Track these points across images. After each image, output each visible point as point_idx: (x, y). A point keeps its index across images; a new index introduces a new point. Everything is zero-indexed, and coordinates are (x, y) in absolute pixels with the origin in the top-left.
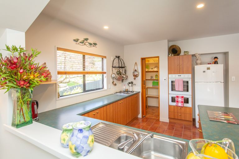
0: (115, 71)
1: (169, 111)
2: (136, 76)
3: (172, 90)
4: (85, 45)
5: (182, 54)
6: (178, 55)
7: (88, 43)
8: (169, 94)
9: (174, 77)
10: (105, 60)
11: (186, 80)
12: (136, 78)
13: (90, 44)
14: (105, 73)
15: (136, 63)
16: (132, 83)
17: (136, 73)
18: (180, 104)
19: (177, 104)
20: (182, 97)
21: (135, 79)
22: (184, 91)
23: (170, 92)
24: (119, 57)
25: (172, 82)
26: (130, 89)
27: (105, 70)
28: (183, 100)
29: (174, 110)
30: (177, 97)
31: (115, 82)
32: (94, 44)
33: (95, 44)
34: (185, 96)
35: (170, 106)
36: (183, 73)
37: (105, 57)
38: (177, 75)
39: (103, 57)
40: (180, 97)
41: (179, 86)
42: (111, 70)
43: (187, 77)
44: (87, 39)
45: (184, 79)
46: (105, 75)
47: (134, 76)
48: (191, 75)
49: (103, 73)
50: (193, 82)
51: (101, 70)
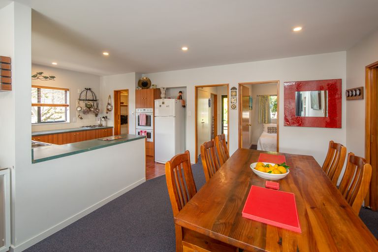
0: (83, 104)
2: (109, 110)
3: (139, 125)
4: (38, 78)
5: (151, 87)
6: (147, 88)
7: (43, 77)
8: (136, 129)
9: (140, 111)
10: (68, 93)
11: (149, 114)
12: (109, 112)
13: (46, 78)
14: (68, 106)
15: (110, 96)
17: (109, 107)
20: (145, 132)
21: (107, 113)
22: (147, 125)
23: (138, 127)
24: (89, 89)
25: (139, 116)
26: (104, 124)
27: (68, 103)
28: (146, 135)
30: (142, 132)
31: (82, 115)
32: (50, 77)
33: (53, 77)
34: (148, 131)
36: (147, 108)
37: (68, 90)
38: (143, 109)
39: (66, 90)
41: (143, 121)
42: (77, 103)
43: (149, 111)
44: (41, 73)
45: (147, 114)
46: (68, 108)
47: (107, 110)
48: (152, 109)
49: (66, 106)
50: (154, 116)
51: (64, 103)
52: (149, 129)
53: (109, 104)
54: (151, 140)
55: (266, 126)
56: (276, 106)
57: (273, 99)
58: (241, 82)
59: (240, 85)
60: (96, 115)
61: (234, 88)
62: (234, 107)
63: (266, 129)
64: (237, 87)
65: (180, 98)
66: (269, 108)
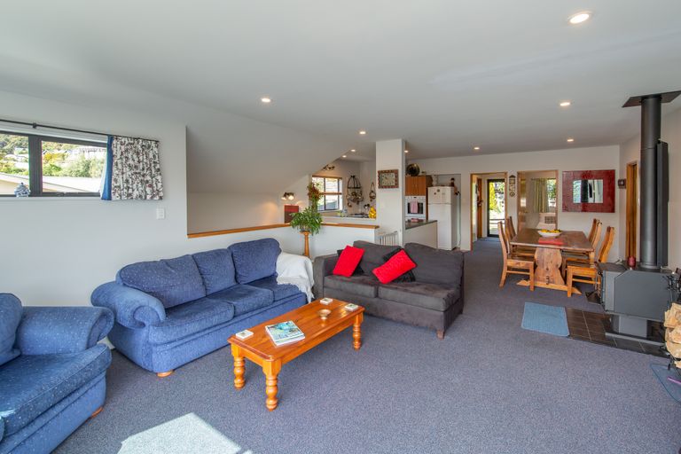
0: (350, 192)
3: (409, 212)
5: (420, 174)
6: (416, 175)
9: (410, 199)
10: (340, 181)
11: (421, 202)
14: (341, 194)
15: (373, 184)
16: (368, 205)
20: (417, 219)
22: (418, 213)
23: (407, 215)
24: (354, 177)
25: (409, 204)
26: (367, 212)
27: (341, 191)
31: (351, 203)
32: (332, 167)
33: (334, 167)
34: (420, 218)
36: (418, 195)
37: (341, 178)
38: (413, 197)
39: (339, 179)
41: (414, 208)
42: (347, 191)
43: (421, 199)
45: (419, 201)
46: (340, 196)
47: (371, 197)
48: (425, 197)
49: (339, 194)
50: (427, 204)
51: (336, 191)
52: (421, 216)
53: (372, 191)
55: (543, 215)
56: (555, 191)
57: (552, 183)
58: (520, 170)
59: (519, 173)
60: (358, 203)
61: (512, 176)
62: (512, 195)
63: (543, 219)
64: (516, 175)
65: (452, 185)
66: (546, 193)
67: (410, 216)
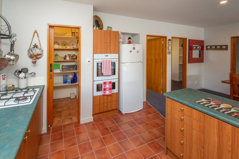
1: (94, 105)
2: (35, 57)
3: (98, 75)
5: (104, 28)
6: (101, 29)
8: (93, 81)
9: (100, 57)
12: (38, 61)
15: (36, 32)
16: (25, 71)
17: (37, 51)
18: (108, 93)
19: (105, 93)
20: (110, 82)
21: (34, 63)
22: (112, 74)
23: (96, 78)
25: (97, 64)
28: (111, 86)
29: (100, 101)
30: (105, 83)
34: (113, 81)
35: (94, 98)
36: (110, 53)
38: (104, 55)
40: (108, 83)
41: (107, 69)
43: (113, 57)
45: (112, 60)
47: (31, 57)
48: (117, 55)
52: (114, 79)
53: (36, 46)
54: (115, 91)
61: (170, 40)
67: (100, 80)
